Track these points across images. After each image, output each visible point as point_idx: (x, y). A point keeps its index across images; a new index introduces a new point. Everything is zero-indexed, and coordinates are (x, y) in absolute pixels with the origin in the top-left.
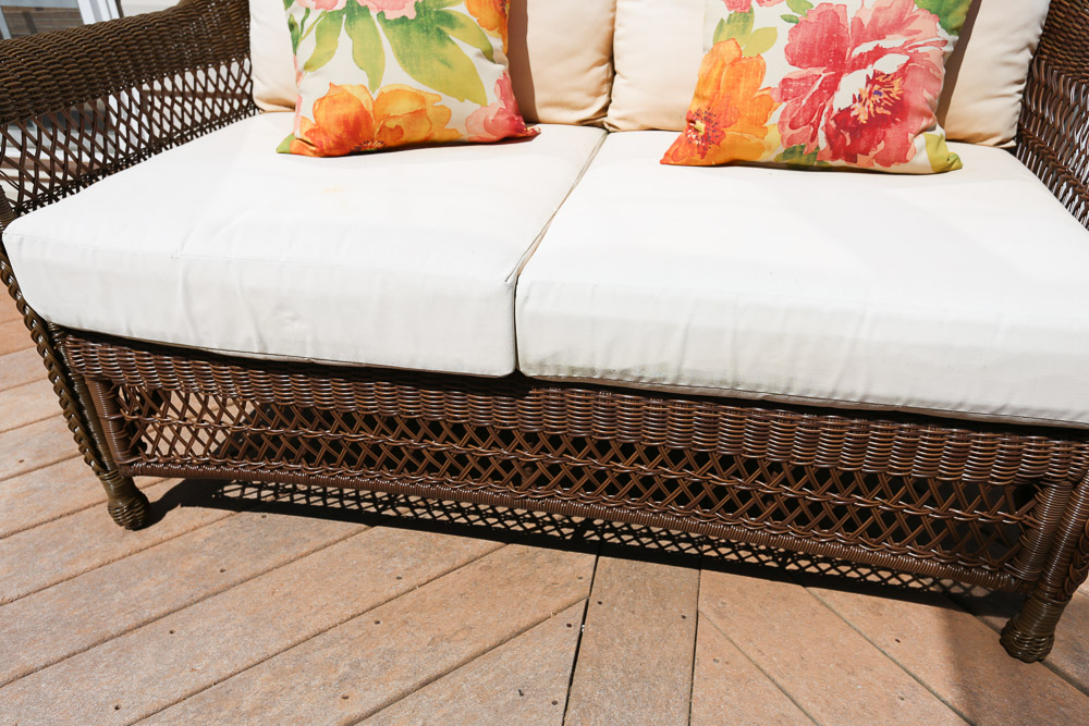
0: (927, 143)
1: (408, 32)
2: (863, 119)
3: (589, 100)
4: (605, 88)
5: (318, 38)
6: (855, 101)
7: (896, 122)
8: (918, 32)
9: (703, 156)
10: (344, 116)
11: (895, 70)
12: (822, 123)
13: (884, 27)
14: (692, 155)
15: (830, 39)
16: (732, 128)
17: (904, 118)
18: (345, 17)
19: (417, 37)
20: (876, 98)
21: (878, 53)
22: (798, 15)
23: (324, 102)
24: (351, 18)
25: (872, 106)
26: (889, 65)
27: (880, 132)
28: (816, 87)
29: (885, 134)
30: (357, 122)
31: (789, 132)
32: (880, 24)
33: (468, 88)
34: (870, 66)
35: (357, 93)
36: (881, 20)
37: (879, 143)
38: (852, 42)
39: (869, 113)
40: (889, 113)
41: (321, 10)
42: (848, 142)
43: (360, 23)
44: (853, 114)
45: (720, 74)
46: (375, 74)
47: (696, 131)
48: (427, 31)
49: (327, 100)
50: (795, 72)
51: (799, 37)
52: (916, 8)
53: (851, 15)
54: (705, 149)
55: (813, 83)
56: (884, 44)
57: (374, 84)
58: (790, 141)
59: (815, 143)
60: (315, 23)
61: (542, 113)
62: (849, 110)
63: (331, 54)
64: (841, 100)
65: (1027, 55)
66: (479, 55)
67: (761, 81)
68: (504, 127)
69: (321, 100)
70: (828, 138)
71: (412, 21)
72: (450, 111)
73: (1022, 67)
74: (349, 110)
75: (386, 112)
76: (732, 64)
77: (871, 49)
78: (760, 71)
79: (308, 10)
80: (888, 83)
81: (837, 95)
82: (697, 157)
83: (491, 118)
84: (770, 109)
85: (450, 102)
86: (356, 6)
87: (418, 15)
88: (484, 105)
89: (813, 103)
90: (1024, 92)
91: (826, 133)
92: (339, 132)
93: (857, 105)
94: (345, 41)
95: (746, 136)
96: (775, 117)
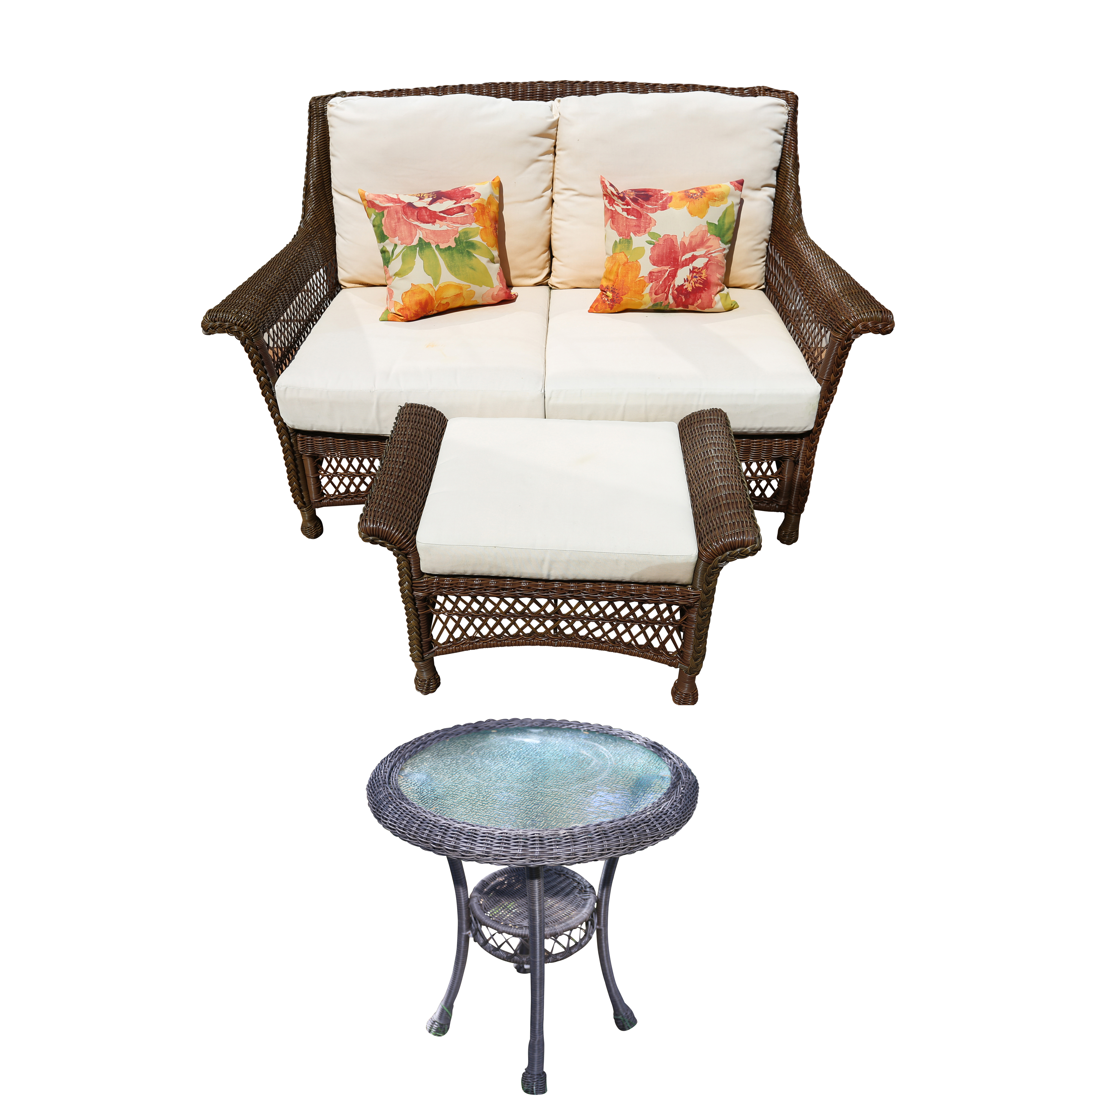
0: (721, 298)
1: (452, 255)
2: (690, 289)
3: (539, 272)
4: (548, 265)
5: (403, 260)
6: (685, 281)
7: (705, 290)
8: (711, 246)
9: (611, 309)
10: (420, 300)
11: (703, 265)
12: (670, 292)
13: (695, 245)
14: (606, 308)
15: (671, 253)
16: (626, 296)
17: (709, 288)
18: (418, 248)
19: (457, 256)
20: (695, 279)
21: (694, 258)
22: (655, 241)
23: (408, 293)
24: (421, 249)
25: (693, 283)
26: (699, 263)
27: (698, 295)
28: (666, 275)
29: (701, 296)
30: (426, 303)
31: (654, 296)
32: (693, 244)
33: (484, 280)
34: (691, 264)
35: (426, 288)
36: (693, 242)
37: (698, 300)
38: (681, 254)
39: (692, 286)
40: (702, 286)
41: (404, 245)
42: (684, 300)
43: (427, 252)
44: (685, 287)
45: (618, 269)
46: (436, 278)
47: (607, 296)
48: (462, 253)
49: (410, 292)
50: (655, 268)
51: (655, 252)
52: (709, 234)
53: (679, 240)
54: (613, 306)
55: (664, 274)
56: (696, 253)
57: (436, 282)
58: (655, 300)
59: (667, 301)
60: (401, 252)
61: (514, 281)
62: (683, 285)
63: (411, 269)
64: (679, 281)
65: (765, 244)
66: (488, 262)
67: (639, 273)
68: (502, 296)
69: (406, 292)
70: (674, 298)
71: (454, 248)
72: (475, 292)
73: (763, 250)
74: (423, 297)
75: (442, 296)
76: (624, 265)
77: (690, 256)
78: (638, 268)
79: (396, 245)
80: (700, 272)
81: (676, 279)
82: (609, 309)
83: (496, 293)
84: (645, 286)
85: (475, 288)
86: (423, 242)
87: (457, 245)
88: (492, 287)
89: (665, 283)
90: (766, 261)
91: (673, 296)
92: (417, 309)
93: (686, 283)
94: (419, 262)
95: (633, 299)
96: (647, 290)
